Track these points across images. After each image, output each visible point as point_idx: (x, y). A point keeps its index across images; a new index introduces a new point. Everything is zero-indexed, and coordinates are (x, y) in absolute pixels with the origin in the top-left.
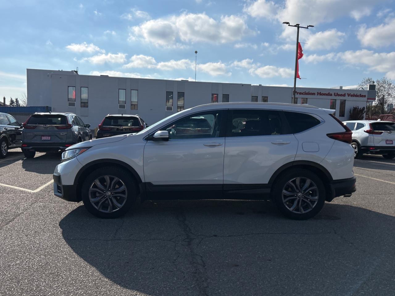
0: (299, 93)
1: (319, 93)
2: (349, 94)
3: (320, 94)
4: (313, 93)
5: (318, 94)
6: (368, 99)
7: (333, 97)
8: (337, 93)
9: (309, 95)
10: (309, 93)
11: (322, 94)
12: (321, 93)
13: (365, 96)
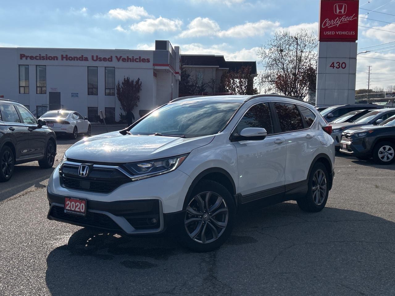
0: (28, 56)
1: (65, 56)
2: (119, 57)
3: (67, 58)
4: (54, 57)
5: (63, 58)
6: (154, 65)
7: (91, 63)
8: (97, 56)
9: (47, 59)
10: (46, 57)
11: (70, 57)
12: (68, 56)
13: (148, 61)
